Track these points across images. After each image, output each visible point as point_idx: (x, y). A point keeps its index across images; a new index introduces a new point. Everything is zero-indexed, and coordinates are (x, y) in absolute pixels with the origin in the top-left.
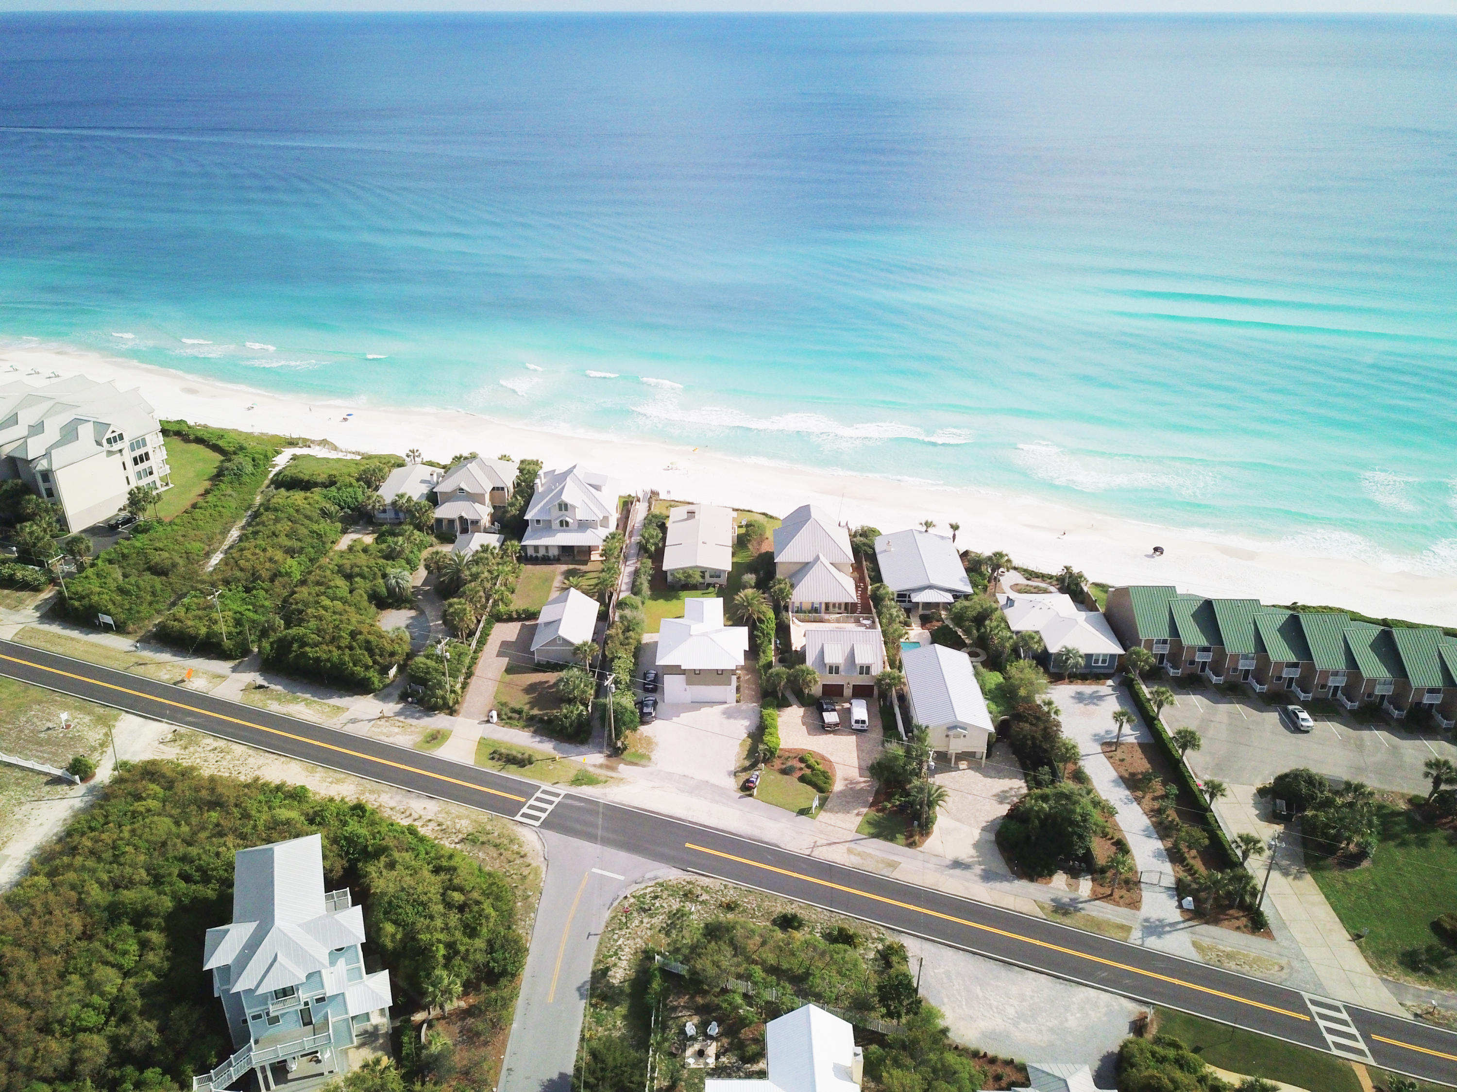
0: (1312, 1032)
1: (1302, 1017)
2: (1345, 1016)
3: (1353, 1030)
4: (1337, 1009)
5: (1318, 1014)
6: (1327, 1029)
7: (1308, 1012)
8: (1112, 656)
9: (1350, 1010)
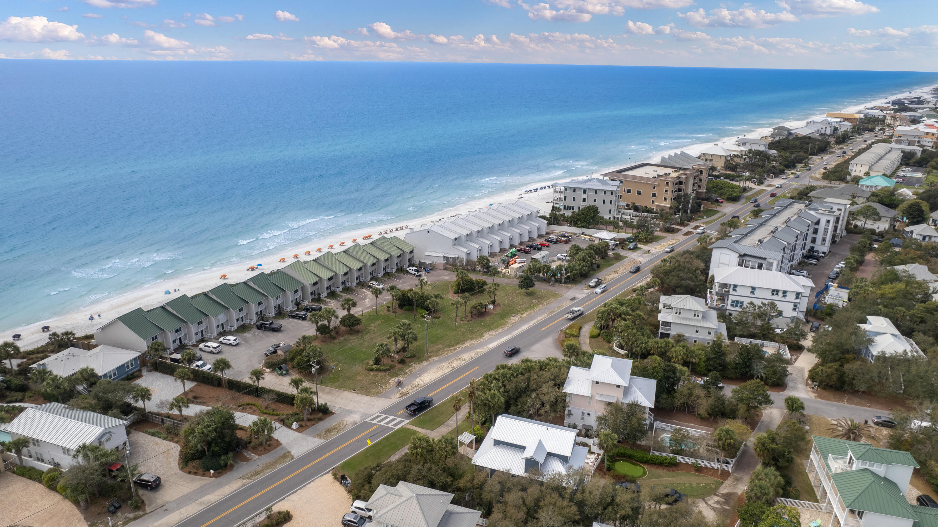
0: (386, 429)
1: (375, 427)
2: (384, 416)
3: (391, 418)
4: (379, 416)
5: (377, 422)
6: (386, 423)
7: (375, 424)
8: (135, 359)
9: (383, 412)
